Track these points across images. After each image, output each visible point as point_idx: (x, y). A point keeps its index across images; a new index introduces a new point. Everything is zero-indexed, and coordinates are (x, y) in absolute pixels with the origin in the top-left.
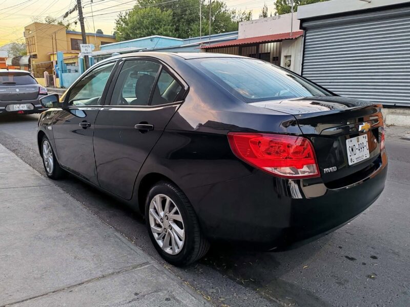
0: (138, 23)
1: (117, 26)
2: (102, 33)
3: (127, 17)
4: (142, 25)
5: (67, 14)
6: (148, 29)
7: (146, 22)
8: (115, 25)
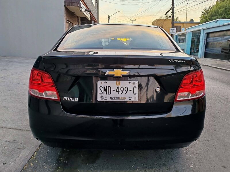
0: (215, 12)
1: (202, 16)
2: (193, 21)
3: (210, 9)
4: (218, 14)
5: (167, 13)
6: (222, 15)
7: (221, 11)
8: (201, 15)
